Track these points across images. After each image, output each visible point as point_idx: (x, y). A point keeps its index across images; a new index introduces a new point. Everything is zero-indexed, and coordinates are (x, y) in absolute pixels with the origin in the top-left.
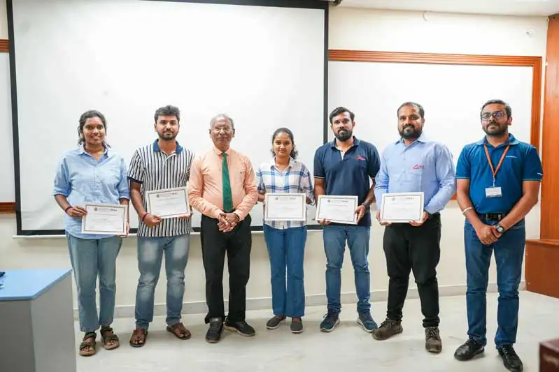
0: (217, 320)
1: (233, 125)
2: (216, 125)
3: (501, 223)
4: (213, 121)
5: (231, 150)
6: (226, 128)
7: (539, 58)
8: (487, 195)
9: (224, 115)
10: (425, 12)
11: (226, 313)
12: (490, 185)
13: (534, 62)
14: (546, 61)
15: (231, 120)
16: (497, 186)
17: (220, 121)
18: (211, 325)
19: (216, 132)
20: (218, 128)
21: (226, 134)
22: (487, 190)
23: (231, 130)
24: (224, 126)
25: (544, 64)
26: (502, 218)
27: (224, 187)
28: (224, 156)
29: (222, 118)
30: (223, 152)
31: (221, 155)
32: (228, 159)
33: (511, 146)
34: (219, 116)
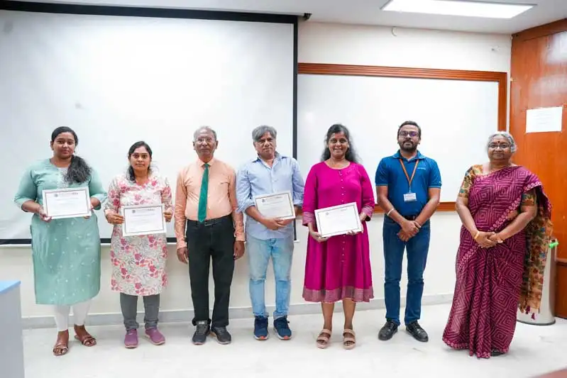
0: (203, 323)
1: (215, 137)
2: (199, 137)
4: (196, 134)
5: (216, 162)
6: (208, 139)
7: (504, 75)
9: (207, 128)
10: (394, 27)
11: (211, 317)
12: (407, 192)
13: (499, 77)
14: (511, 76)
15: (214, 132)
16: (412, 192)
17: (203, 133)
18: (198, 327)
19: (199, 143)
20: (201, 140)
21: (208, 144)
22: (405, 195)
23: (213, 142)
24: (206, 137)
25: (509, 79)
28: (206, 166)
29: (204, 130)
30: (206, 163)
31: (203, 166)
32: (210, 169)
33: (420, 160)
34: (202, 128)
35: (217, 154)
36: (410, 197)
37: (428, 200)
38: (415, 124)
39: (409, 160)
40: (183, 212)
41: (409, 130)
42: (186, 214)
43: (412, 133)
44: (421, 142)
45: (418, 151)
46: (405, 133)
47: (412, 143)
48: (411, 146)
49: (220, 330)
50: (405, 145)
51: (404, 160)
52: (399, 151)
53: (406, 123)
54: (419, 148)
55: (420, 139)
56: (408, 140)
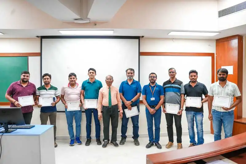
0: (106, 140)
1: (113, 79)
3: (155, 108)
4: (107, 77)
5: (112, 86)
6: (110, 79)
7: (213, 54)
8: (151, 100)
10: (174, 39)
12: (152, 97)
13: (212, 55)
14: (216, 54)
15: (112, 77)
16: (153, 97)
18: (105, 142)
19: (107, 80)
20: (108, 79)
21: (110, 81)
22: (151, 98)
25: (215, 55)
26: (156, 107)
27: (109, 98)
28: (109, 88)
29: (109, 76)
30: (109, 87)
31: (108, 88)
32: (111, 89)
33: (156, 86)
34: (109, 75)
35: (113, 84)
36: (153, 99)
37: (160, 100)
38: (155, 74)
39: (152, 86)
40: (102, 103)
41: (152, 76)
42: (103, 103)
43: (154, 77)
44: (157, 80)
45: (156, 83)
46: (151, 77)
47: (154, 80)
48: (153, 81)
49: (114, 143)
50: (151, 81)
51: (151, 86)
52: (150, 83)
53: (152, 73)
54: (156, 82)
55: (157, 79)
56: (152, 79)
